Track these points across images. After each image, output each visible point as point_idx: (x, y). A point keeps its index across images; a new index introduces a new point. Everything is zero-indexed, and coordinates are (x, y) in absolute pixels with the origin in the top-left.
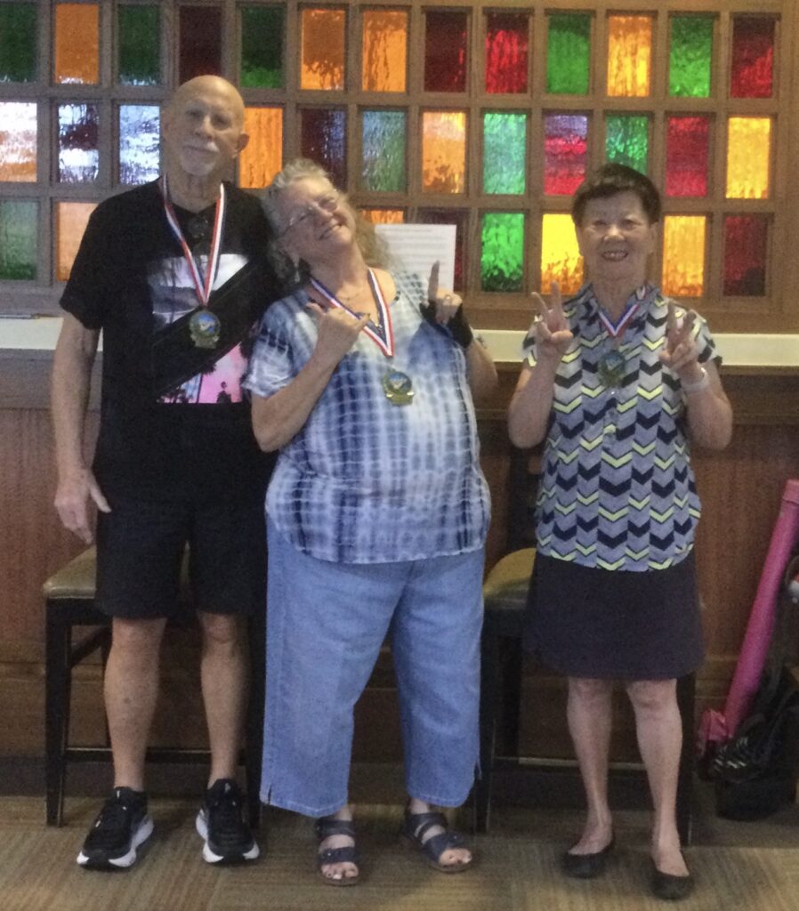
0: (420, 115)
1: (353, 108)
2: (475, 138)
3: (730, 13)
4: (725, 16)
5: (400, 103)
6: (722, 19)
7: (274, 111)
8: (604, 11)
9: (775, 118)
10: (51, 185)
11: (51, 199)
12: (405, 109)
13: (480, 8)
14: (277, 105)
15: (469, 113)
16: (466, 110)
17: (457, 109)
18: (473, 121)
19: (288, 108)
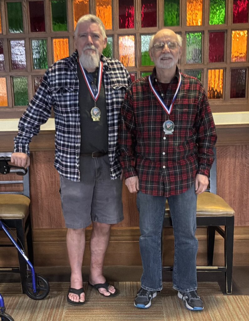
0: (118, 38)
2: (138, 45)
7: (65, 40)
12: (112, 36)
14: (66, 37)
15: (136, 36)
16: (135, 35)
17: (132, 35)
18: (137, 39)
19: (70, 38)
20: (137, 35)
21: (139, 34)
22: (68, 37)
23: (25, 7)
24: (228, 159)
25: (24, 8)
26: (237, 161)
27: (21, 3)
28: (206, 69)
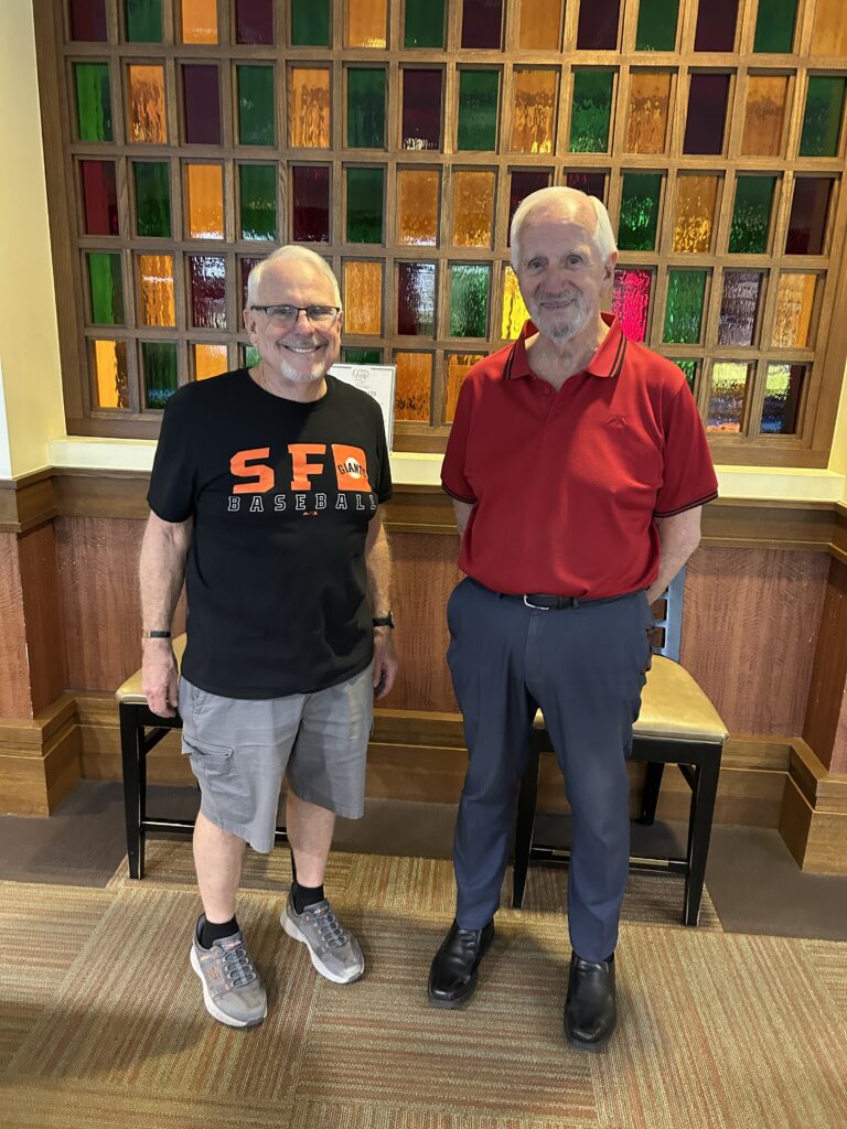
0: (503, 269)
1: (443, 263)
3: (795, 172)
4: (789, 175)
5: (488, 257)
6: (785, 179)
7: (375, 266)
8: (675, 171)
10: (187, 329)
11: (188, 341)
12: (490, 264)
13: (562, 168)
14: (377, 261)
19: (387, 261)
22: (382, 261)
24: (746, 581)
25: (280, 180)
26: (767, 585)
27: (273, 169)
28: (709, 360)
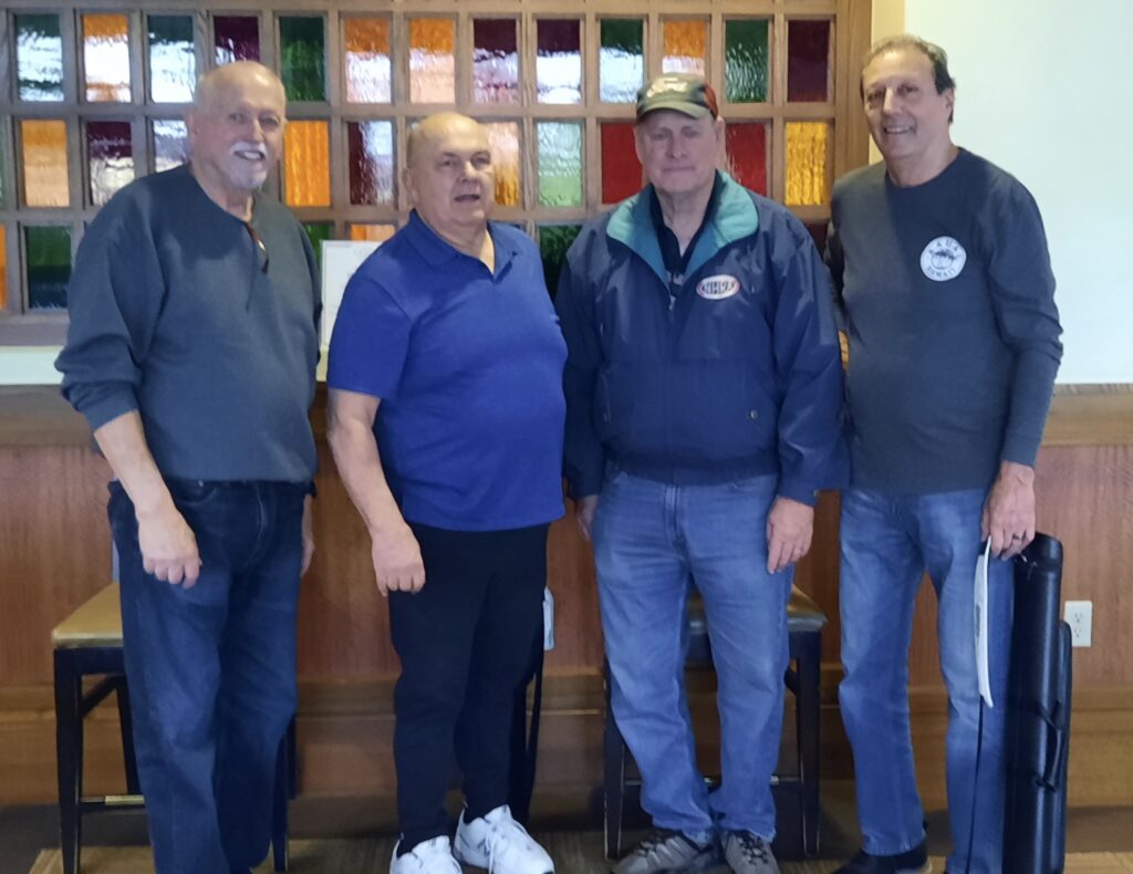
1: (401, 122)
2: (528, 148)
3: (785, 16)
4: (780, 19)
6: (777, 22)
7: (318, 125)
8: (657, 16)
9: (832, 123)
13: (529, 15)
14: (321, 119)
15: (522, 124)
16: (519, 121)
17: (509, 120)
18: (526, 134)
19: (333, 119)
20: (525, 121)
21: (531, 120)
22: (327, 119)
23: (202, 31)
25: (199, 32)
27: (190, 19)
